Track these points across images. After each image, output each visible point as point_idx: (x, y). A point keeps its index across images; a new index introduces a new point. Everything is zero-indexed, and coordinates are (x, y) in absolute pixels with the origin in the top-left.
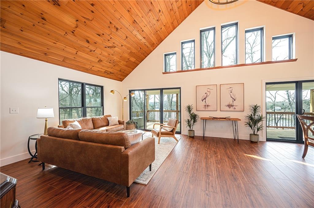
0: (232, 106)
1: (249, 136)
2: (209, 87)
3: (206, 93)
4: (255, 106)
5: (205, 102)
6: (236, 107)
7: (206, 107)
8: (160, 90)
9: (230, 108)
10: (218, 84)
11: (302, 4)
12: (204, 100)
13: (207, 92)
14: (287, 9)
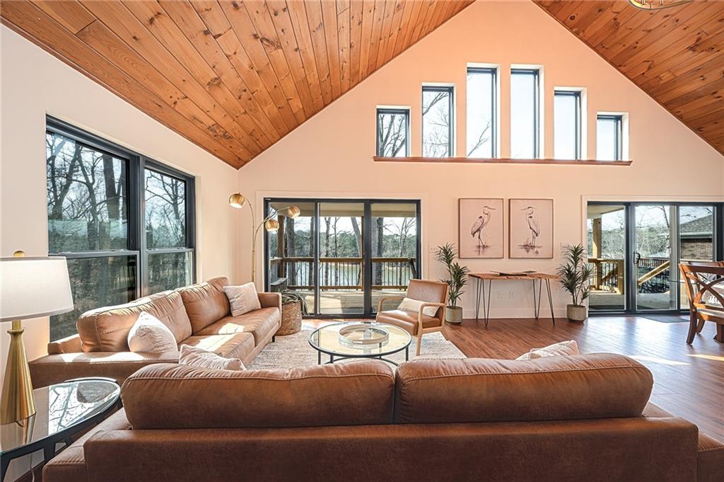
0: (533, 247)
1: (566, 309)
2: (487, 203)
3: (481, 217)
4: (576, 249)
5: (479, 237)
6: (539, 250)
7: (481, 249)
8: (363, 204)
9: (528, 251)
10: (506, 198)
11: (650, 63)
12: (477, 234)
13: (483, 215)
14: (620, 66)
